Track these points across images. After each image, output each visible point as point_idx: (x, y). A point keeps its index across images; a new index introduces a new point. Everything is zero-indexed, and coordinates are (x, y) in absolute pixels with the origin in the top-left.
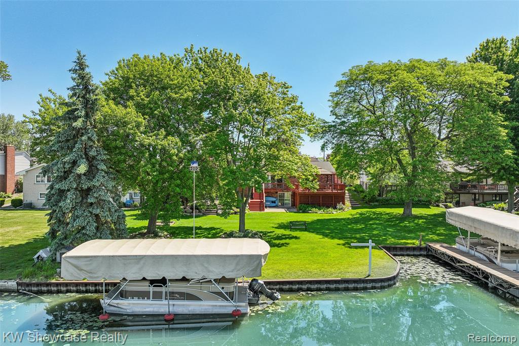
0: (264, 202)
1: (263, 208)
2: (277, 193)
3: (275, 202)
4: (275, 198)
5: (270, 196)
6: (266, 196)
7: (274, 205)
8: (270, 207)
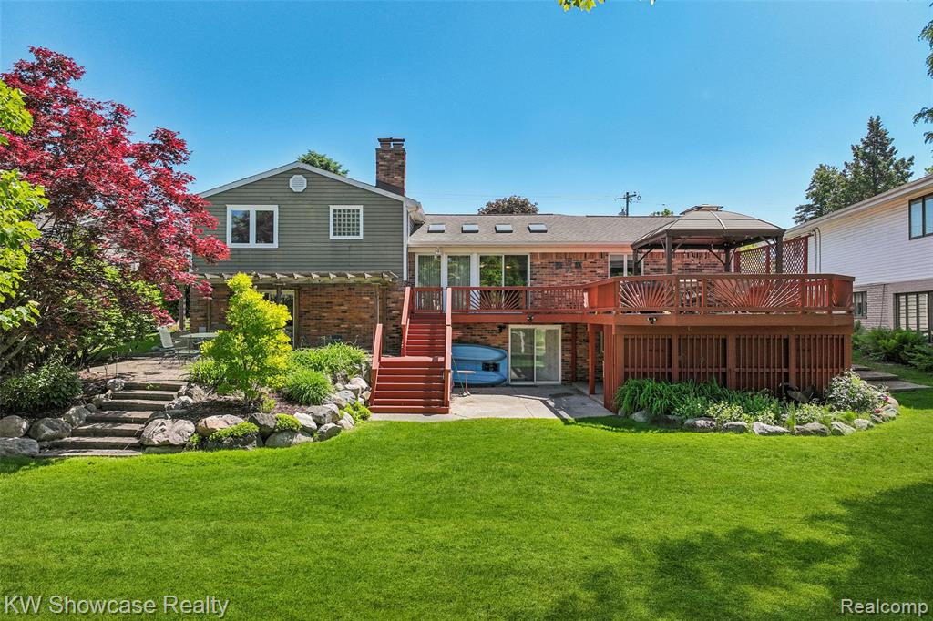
0: (448, 366)
1: (443, 397)
2: (502, 328)
3: (495, 367)
4: (497, 348)
5: (477, 343)
6: (456, 342)
7: (492, 377)
8: (477, 388)
